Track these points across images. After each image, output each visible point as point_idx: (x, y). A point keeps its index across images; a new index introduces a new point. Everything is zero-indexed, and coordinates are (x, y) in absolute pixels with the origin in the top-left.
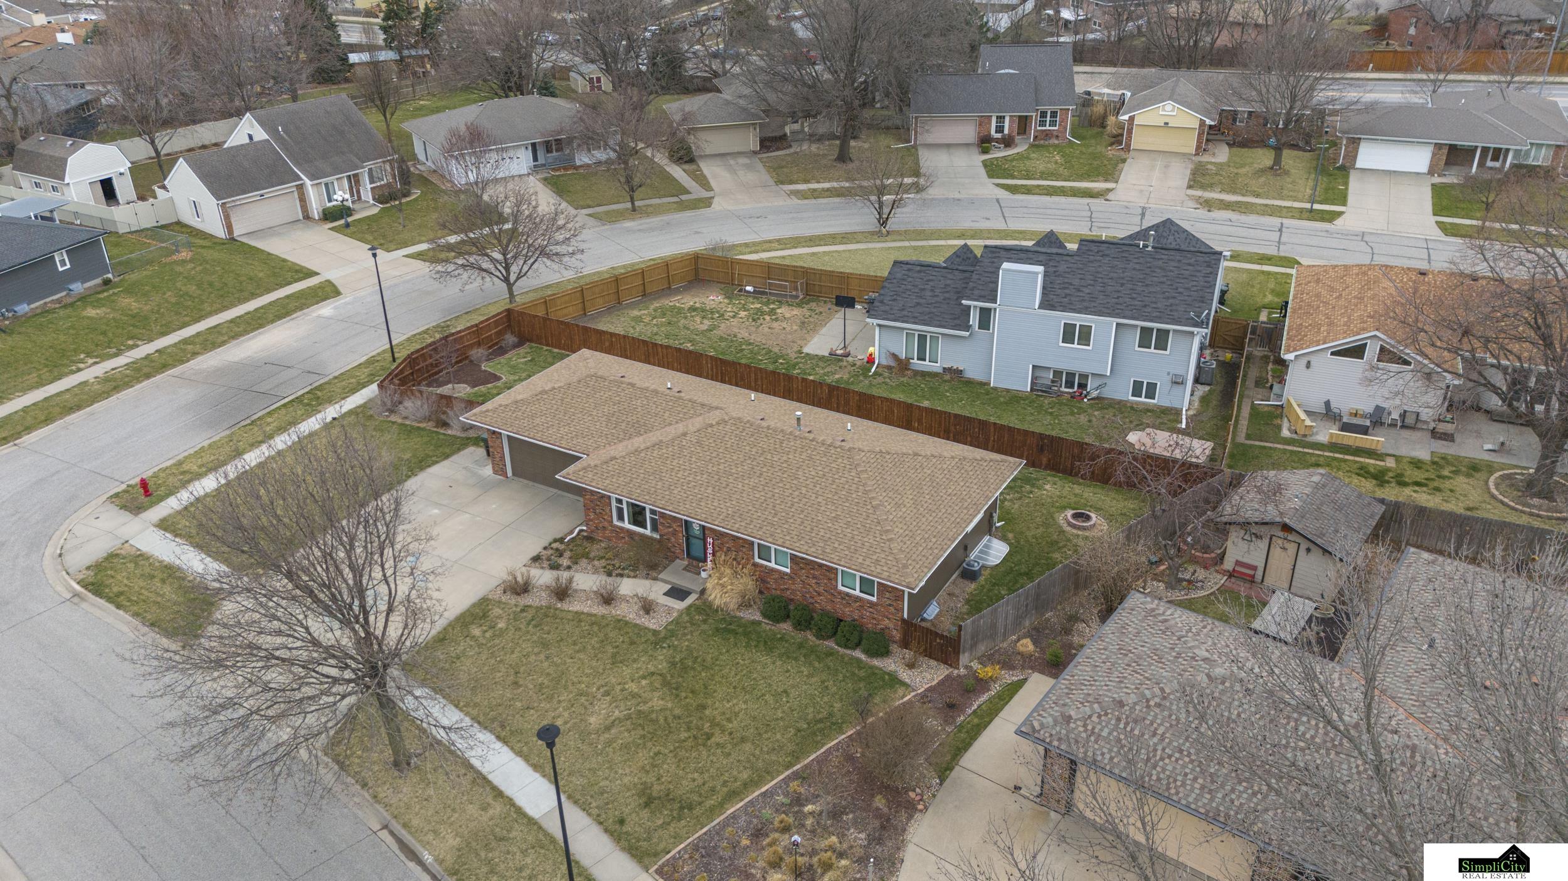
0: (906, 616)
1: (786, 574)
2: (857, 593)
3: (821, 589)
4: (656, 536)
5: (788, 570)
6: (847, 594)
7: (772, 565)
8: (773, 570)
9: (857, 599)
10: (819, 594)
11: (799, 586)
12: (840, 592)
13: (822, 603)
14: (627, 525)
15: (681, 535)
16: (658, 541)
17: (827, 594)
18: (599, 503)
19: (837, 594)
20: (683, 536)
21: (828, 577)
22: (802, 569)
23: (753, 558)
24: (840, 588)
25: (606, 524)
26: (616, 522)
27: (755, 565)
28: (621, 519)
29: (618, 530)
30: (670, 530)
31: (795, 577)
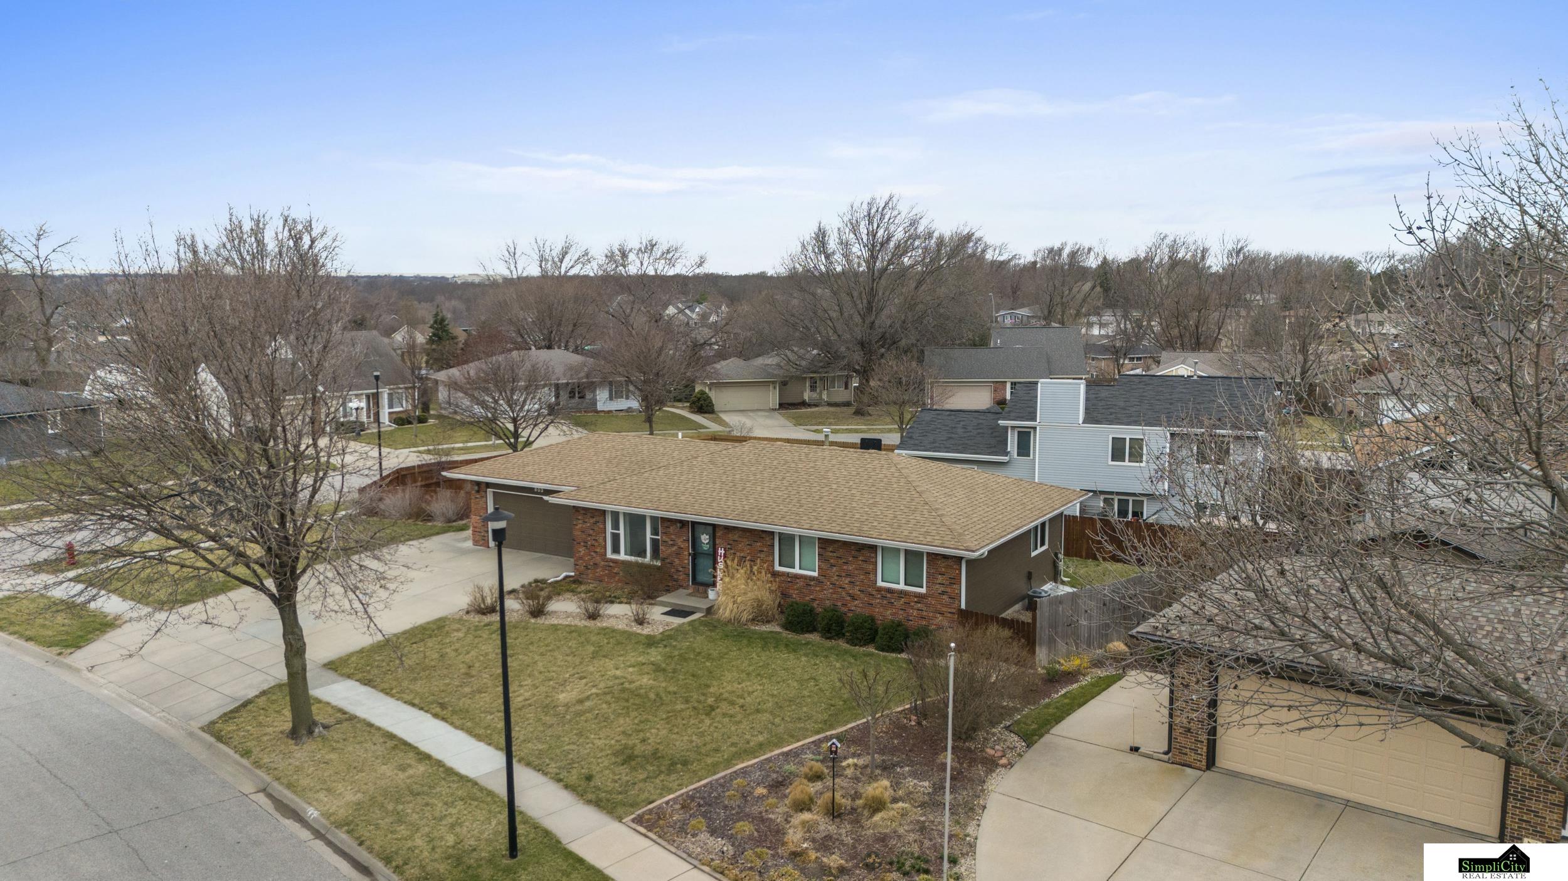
0: (963, 606)
1: (812, 578)
2: (901, 586)
3: (856, 591)
4: (659, 563)
5: (815, 574)
6: (889, 591)
7: (797, 570)
8: (797, 577)
9: (902, 593)
10: (853, 598)
11: (827, 593)
12: (880, 589)
13: (857, 608)
14: (623, 556)
15: (686, 553)
16: (658, 568)
17: (862, 596)
18: (591, 532)
19: (874, 593)
20: (690, 554)
21: (865, 566)
22: (832, 566)
23: (773, 566)
24: (880, 583)
25: (598, 559)
26: (610, 555)
27: (775, 574)
28: (616, 550)
29: (611, 564)
30: (674, 549)
31: (824, 580)
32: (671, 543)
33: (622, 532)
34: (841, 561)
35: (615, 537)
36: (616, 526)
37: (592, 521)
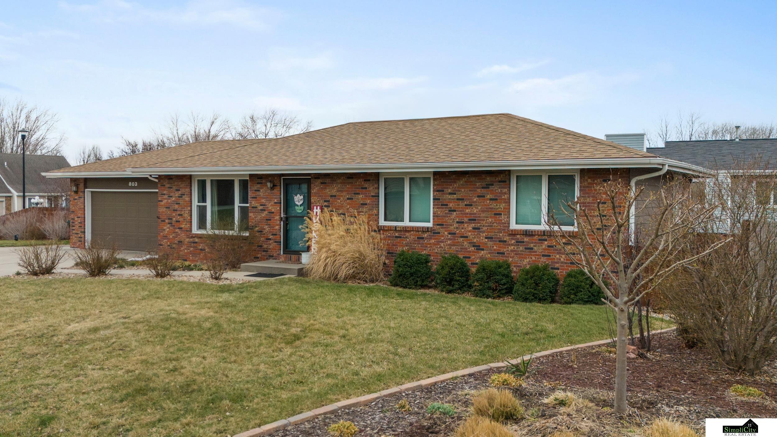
1: (426, 230)
2: (543, 226)
3: (482, 239)
4: (247, 234)
5: (430, 225)
6: (527, 233)
7: (407, 223)
8: (406, 230)
9: (545, 235)
10: (478, 248)
11: (445, 245)
12: (514, 233)
13: (484, 258)
14: (209, 231)
15: (277, 217)
16: (245, 238)
17: (490, 243)
18: (176, 207)
19: (507, 238)
20: (281, 219)
21: (494, 205)
22: (452, 211)
23: (377, 221)
24: (514, 226)
25: (182, 236)
26: (195, 230)
27: (381, 229)
28: (202, 224)
29: (197, 240)
30: (264, 214)
31: (442, 230)
32: (261, 207)
33: (208, 204)
34: (462, 204)
35: (202, 212)
36: (203, 198)
37: (177, 194)
